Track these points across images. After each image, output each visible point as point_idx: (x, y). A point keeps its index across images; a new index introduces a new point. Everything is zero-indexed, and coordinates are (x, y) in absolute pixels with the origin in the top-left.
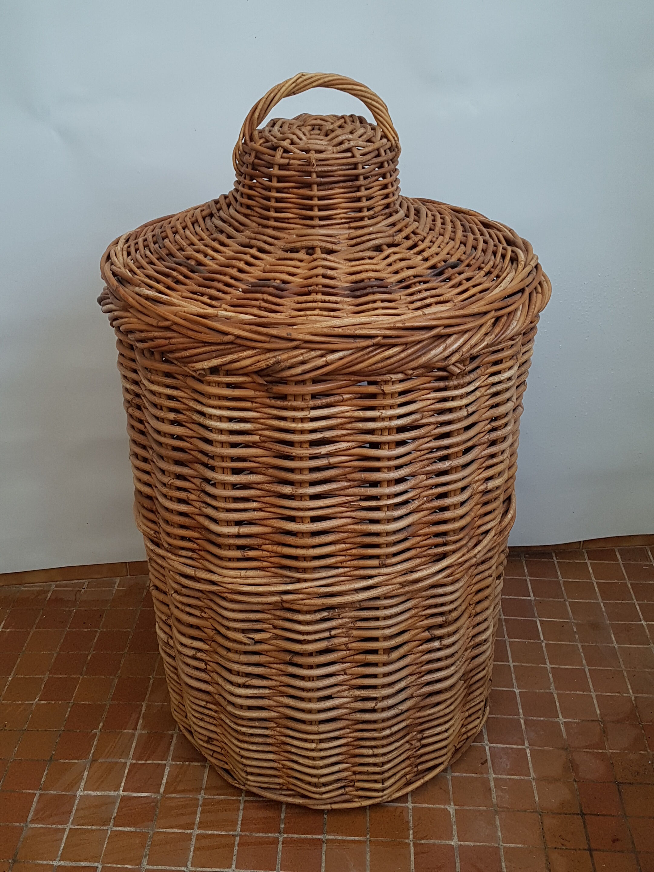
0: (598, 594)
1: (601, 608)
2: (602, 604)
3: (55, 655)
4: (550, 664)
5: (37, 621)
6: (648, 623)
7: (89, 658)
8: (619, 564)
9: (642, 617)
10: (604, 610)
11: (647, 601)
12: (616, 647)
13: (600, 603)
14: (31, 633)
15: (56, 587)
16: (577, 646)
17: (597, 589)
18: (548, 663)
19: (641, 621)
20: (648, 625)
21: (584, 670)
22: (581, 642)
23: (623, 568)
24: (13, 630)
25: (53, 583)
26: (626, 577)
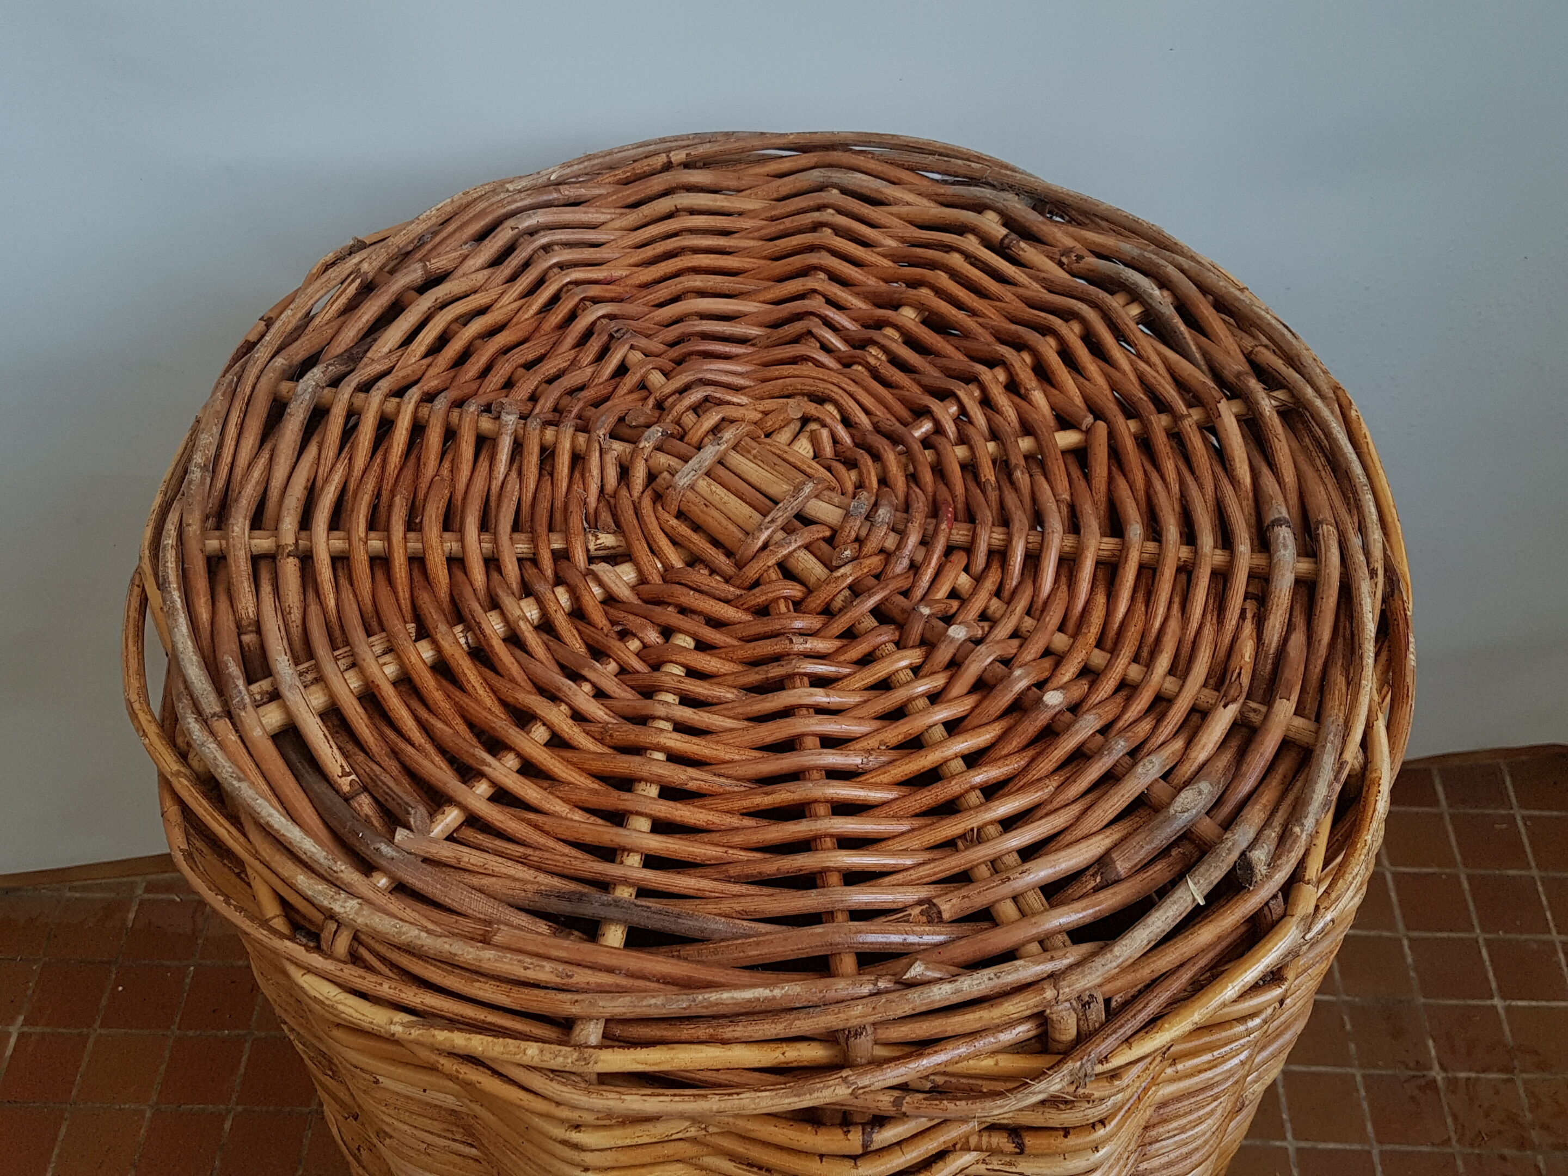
0: (1397, 912)
1: (1403, 957)
2: (1405, 943)
3: (148, 1114)
4: (1296, 1138)
5: (104, 1002)
6: (1508, 1002)
7: (227, 1126)
8: (1440, 817)
9: (1494, 985)
10: (1410, 960)
11: (1506, 932)
12: (1439, 1078)
13: (1400, 940)
14: (92, 1040)
15: (147, 890)
16: (1353, 1076)
17: (1393, 895)
18: (1289, 1136)
19: (1491, 997)
20: (1508, 1009)
21: (1369, 1153)
22: (1362, 1066)
23: (1450, 828)
24: (48, 1030)
25: (139, 879)
26: (1458, 857)
